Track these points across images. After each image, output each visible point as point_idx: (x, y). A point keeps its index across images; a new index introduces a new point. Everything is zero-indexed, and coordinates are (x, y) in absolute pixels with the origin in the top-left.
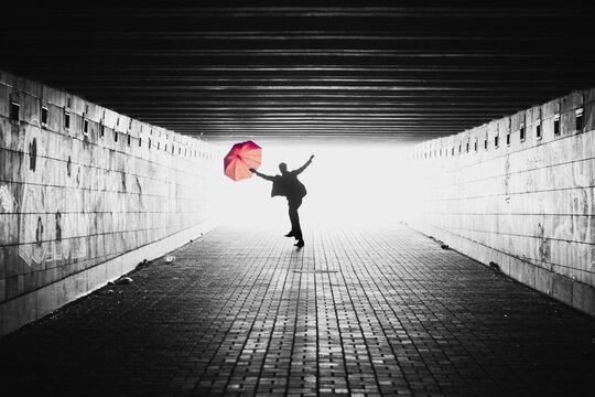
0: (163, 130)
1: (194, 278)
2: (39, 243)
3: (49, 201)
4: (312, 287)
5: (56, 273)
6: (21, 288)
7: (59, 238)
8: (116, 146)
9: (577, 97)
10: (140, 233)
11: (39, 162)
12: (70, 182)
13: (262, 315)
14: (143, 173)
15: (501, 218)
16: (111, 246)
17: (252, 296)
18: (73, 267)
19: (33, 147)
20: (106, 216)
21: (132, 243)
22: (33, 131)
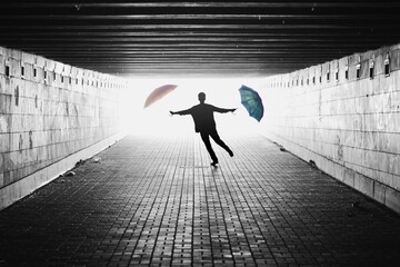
0: (91, 72)
1: (115, 172)
2: (21, 151)
3: (26, 124)
4: (191, 177)
5: (29, 170)
6: (12, 179)
7: (31, 148)
8: (62, 85)
9: (357, 56)
10: (77, 142)
11: (20, 100)
12: (36, 112)
13: (160, 194)
14: (79, 102)
15: (317, 131)
16: (60, 151)
17: (153, 183)
18: (38, 166)
19: (17, 91)
20: (57, 132)
21: (73, 149)
22: (16, 82)
